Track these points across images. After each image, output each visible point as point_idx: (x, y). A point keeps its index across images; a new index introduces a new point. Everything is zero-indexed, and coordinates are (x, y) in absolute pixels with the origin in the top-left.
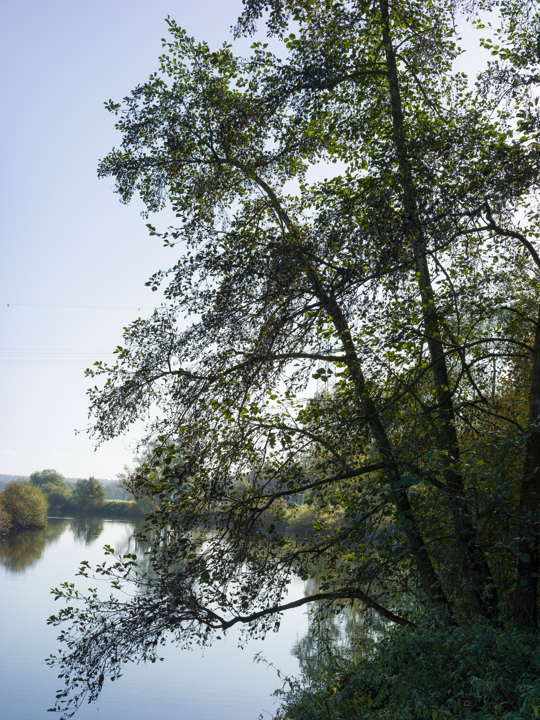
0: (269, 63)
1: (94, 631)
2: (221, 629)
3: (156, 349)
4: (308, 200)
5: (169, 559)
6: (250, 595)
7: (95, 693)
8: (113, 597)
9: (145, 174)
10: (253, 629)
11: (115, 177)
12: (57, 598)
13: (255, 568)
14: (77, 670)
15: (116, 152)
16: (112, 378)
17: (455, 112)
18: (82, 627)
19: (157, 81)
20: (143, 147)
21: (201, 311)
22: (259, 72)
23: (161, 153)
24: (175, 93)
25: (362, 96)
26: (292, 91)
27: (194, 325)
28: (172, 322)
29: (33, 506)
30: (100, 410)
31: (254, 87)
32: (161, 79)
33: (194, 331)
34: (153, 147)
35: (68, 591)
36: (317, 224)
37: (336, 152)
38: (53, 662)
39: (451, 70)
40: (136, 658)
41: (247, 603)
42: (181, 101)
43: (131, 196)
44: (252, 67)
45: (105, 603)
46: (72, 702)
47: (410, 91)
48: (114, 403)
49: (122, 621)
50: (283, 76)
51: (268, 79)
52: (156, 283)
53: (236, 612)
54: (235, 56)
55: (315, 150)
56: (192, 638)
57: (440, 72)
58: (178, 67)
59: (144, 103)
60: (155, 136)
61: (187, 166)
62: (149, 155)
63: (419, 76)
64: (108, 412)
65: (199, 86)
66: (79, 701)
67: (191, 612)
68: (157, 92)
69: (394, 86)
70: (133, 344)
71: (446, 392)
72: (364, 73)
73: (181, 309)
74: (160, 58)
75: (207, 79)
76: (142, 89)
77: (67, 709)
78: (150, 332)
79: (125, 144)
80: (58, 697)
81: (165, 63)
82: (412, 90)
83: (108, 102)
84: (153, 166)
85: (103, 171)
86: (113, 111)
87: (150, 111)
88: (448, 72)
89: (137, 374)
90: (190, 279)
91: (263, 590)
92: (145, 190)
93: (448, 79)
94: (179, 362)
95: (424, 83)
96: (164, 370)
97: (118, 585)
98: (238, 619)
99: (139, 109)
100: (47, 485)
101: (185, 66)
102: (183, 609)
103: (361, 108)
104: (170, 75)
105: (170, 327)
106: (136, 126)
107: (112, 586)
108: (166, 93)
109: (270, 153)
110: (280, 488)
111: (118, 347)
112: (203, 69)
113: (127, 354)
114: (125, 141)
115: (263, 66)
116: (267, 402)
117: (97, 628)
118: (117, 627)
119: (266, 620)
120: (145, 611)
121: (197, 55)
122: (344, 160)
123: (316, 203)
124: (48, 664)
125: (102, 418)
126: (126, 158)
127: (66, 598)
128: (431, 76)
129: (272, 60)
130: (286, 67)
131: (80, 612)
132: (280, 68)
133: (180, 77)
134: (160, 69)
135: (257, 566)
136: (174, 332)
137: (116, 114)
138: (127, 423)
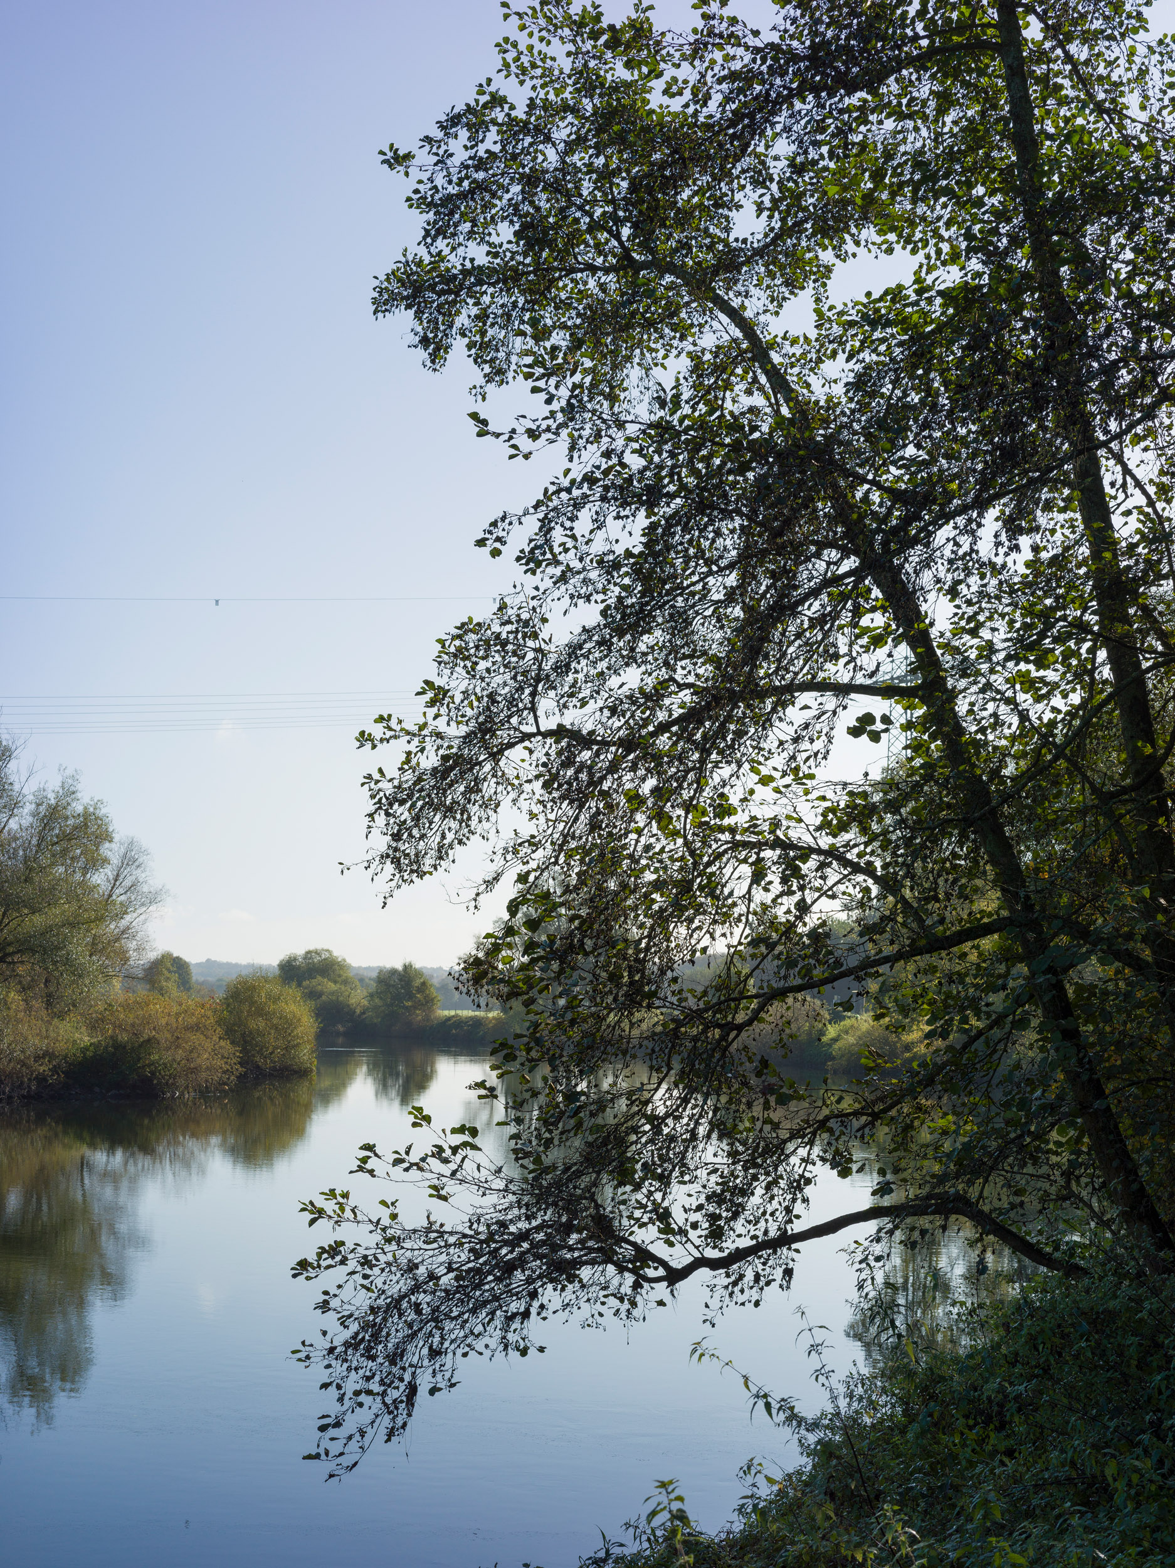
0: (734, 39)
1: (394, 1291)
2: (665, 1284)
3: (505, 684)
4: (830, 342)
5: (547, 1135)
6: (727, 1210)
7: (400, 1421)
8: (432, 1219)
9: (476, 304)
10: (735, 1284)
11: (411, 313)
12: (312, 1222)
13: (737, 1153)
14: (361, 1372)
15: (410, 258)
16: (414, 750)
17: (1160, 126)
18: (365, 1282)
19: (494, 96)
20: (470, 243)
21: (600, 597)
22: (713, 62)
23: (508, 254)
24: (533, 119)
25: (945, 101)
26: (788, 99)
27: (584, 629)
28: (539, 624)
29: (285, 1027)
30: (392, 820)
31: (701, 97)
32: (501, 93)
33: (585, 641)
34: (490, 244)
35: (337, 1207)
36: (850, 394)
37: (893, 229)
38: (308, 1357)
39: (1147, 30)
40: (487, 1346)
41: (721, 1228)
42: (548, 139)
43: (446, 352)
44: (697, 50)
45: (415, 1231)
46: (354, 1440)
47: (1055, 84)
48: (420, 803)
49: (450, 1269)
50: (764, 68)
51: (733, 76)
52: (498, 539)
53: (697, 1247)
54: (657, 28)
55: (847, 229)
56: (603, 1303)
57: (1123, 35)
58: (539, 63)
59: (466, 147)
60: (492, 218)
61: (567, 281)
62: (482, 260)
63: (1073, 48)
64: (409, 823)
65: (585, 101)
66: (368, 1438)
67: (599, 1250)
68: (494, 122)
69: (1017, 74)
70: (455, 675)
71: (1149, 756)
72: (947, 50)
73: (557, 594)
74: (498, 45)
75: (602, 85)
76: (459, 116)
77: (342, 1454)
78: (493, 648)
79: (429, 240)
80: (323, 1428)
81: (510, 56)
82: (1059, 80)
83: (387, 150)
84: (493, 285)
85: (383, 302)
86: (399, 168)
87: (480, 164)
88: (1141, 36)
89: (467, 739)
90: (572, 529)
91: (755, 1200)
92: (478, 338)
93: (1142, 50)
94: (557, 710)
95: (1087, 63)
96: (525, 729)
97: (443, 1193)
98: (700, 1262)
99: (456, 161)
100: (314, 982)
101: (553, 59)
102: (582, 1241)
103: (946, 130)
104: (522, 83)
105: (535, 636)
106: (449, 198)
107: (431, 1196)
108: (512, 121)
109: (745, 241)
110: (785, 977)
111: (427, 682)
112: (592, 64)
113: (445, 695)
114: (427, 232)
115: (721, 47)
116: (752, 792)
117: (398, 1285)
118: (444, 1280)
119: (764, 1264)
120: (501, 1248)
121: (577, 34)
122: (910, 247)
123: (848, 348)
124: (300, 1360)
125: (397, 837)
126: (434, 269)
127: (332, 1222)
128: (1102, 45)
129: (740, 34)
130: (772, 46)
131: (361, 1251)
132: (757, 50)
133: (543, 86)
134: (500, 71)
135: (741, 1148)
136: (543, 646)
137: (407, 174)
138: (451, 846)
